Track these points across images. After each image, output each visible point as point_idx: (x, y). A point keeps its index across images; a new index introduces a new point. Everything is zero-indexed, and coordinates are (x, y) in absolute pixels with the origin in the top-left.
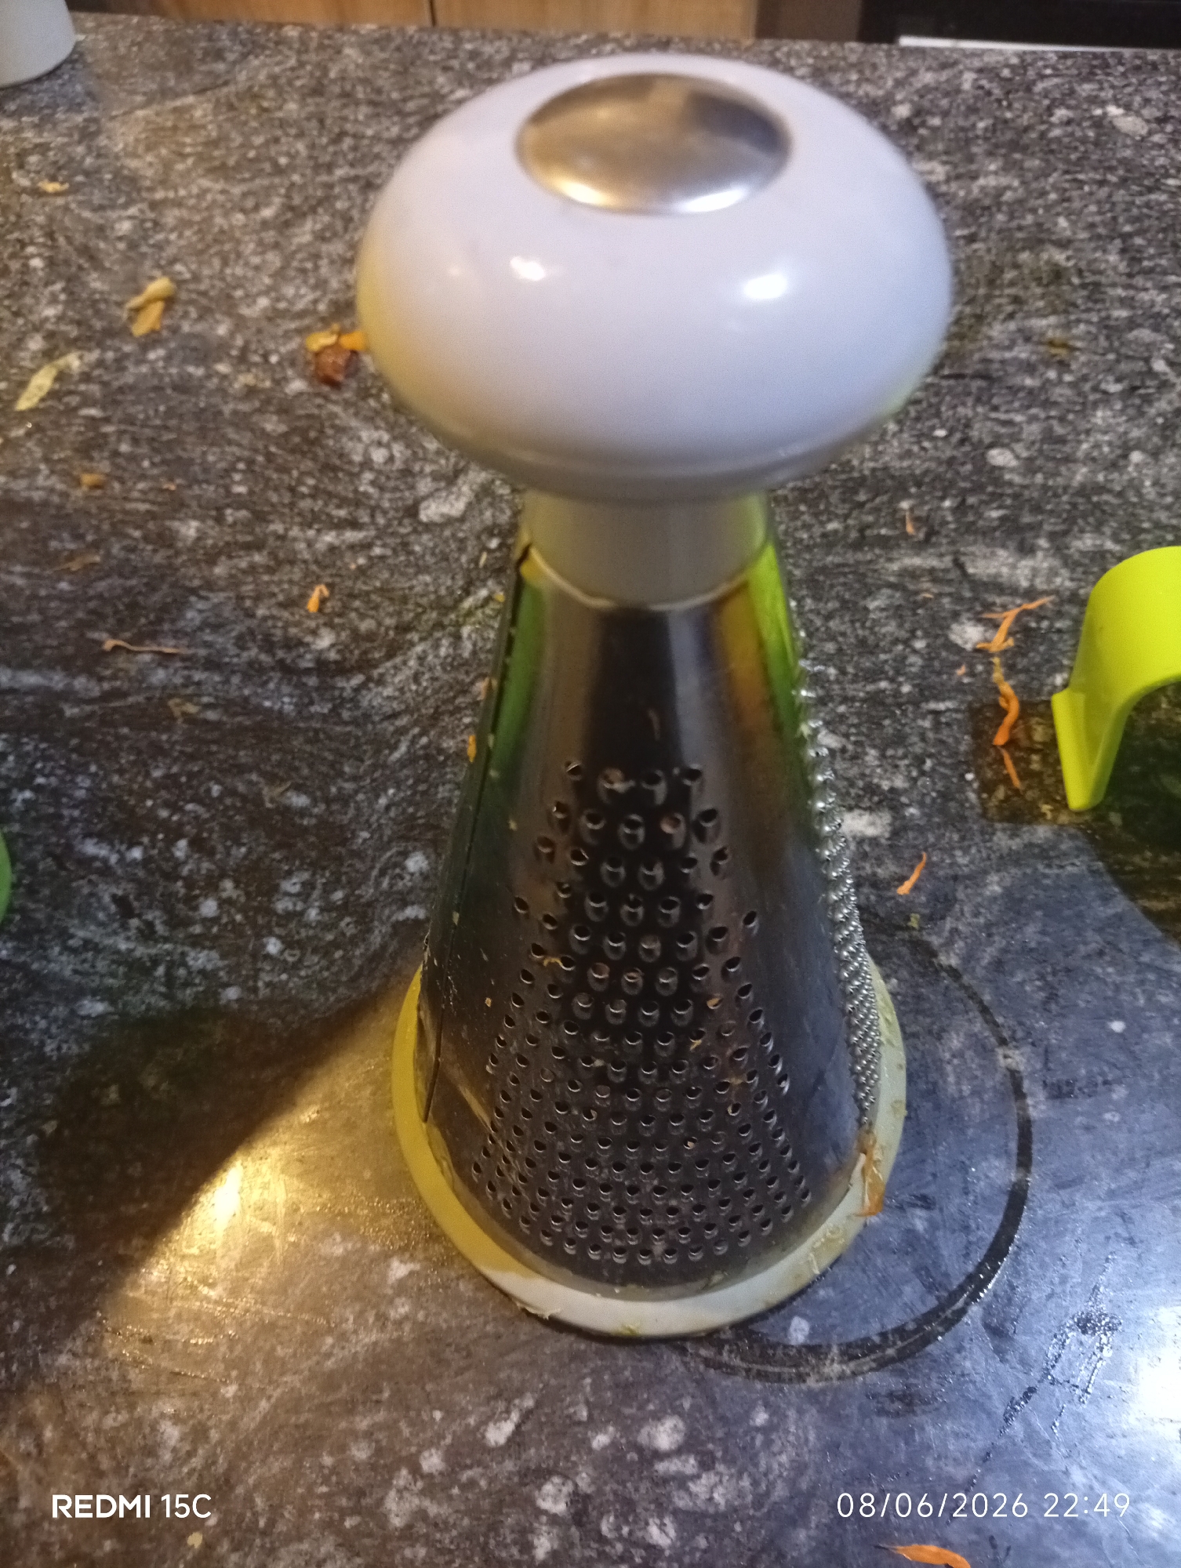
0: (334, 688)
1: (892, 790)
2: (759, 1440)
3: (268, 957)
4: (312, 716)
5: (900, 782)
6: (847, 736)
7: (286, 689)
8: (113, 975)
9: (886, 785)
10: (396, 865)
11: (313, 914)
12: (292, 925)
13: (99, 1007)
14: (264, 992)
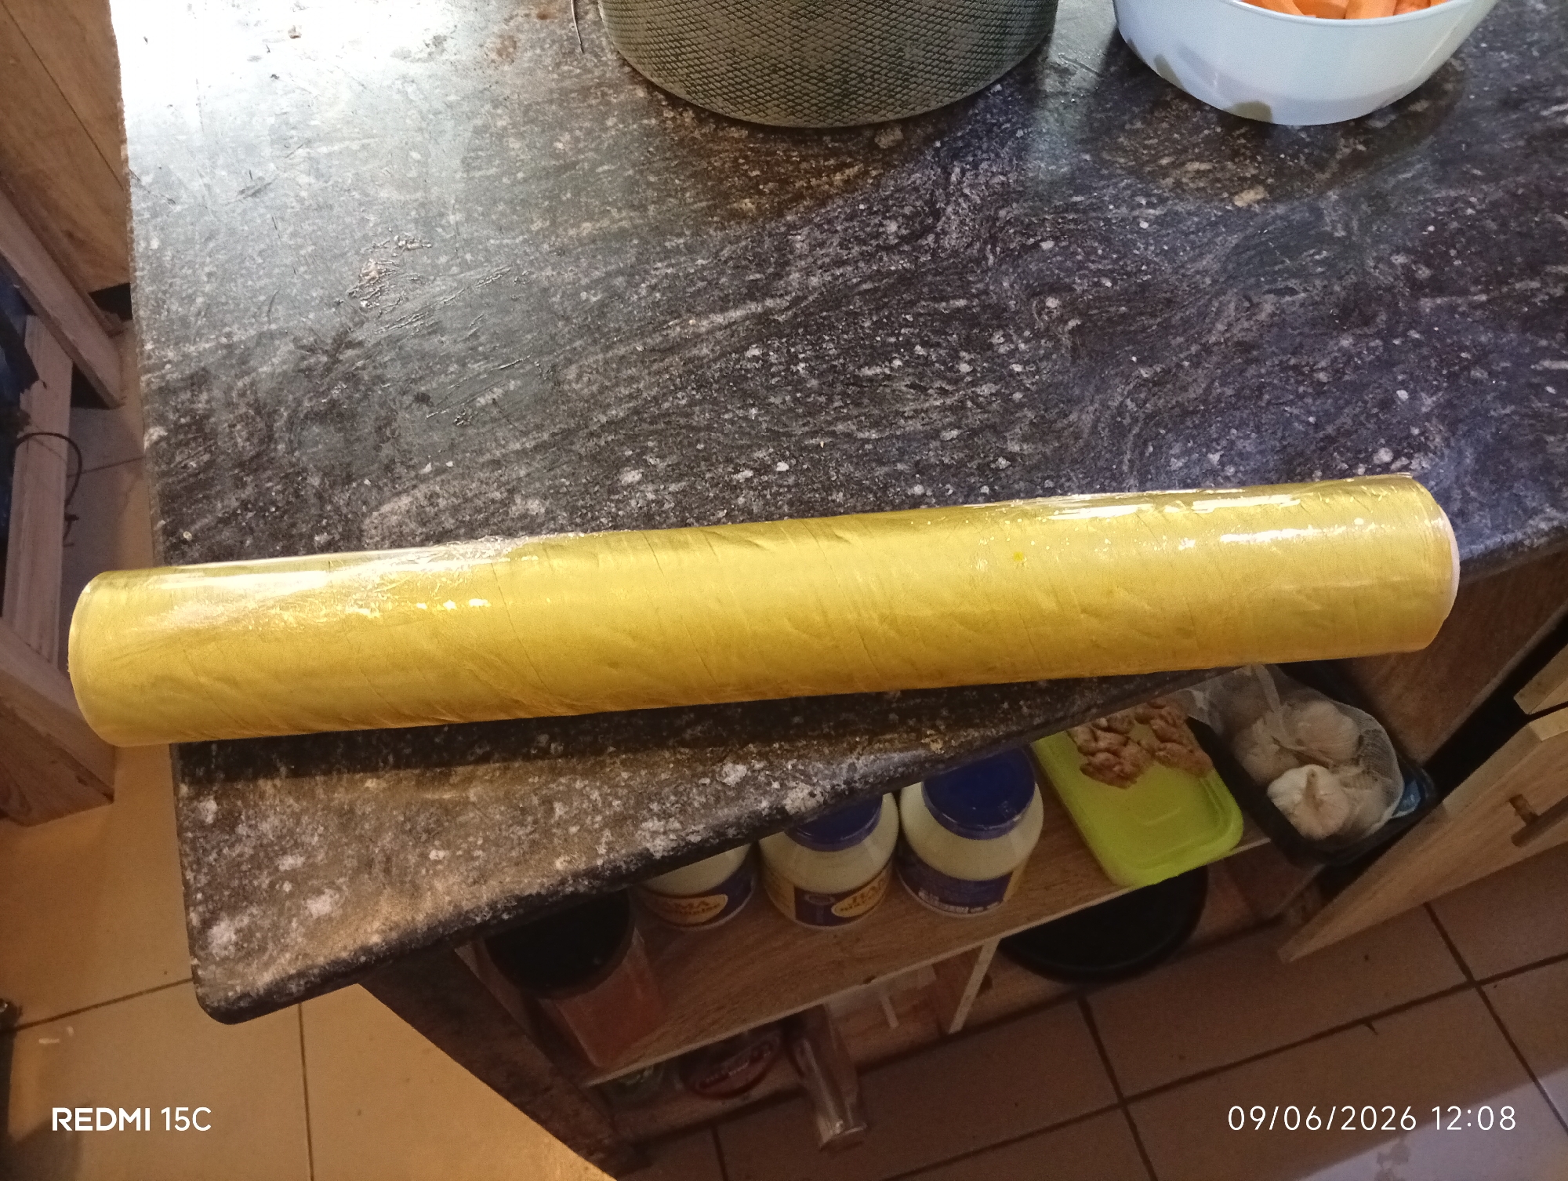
0: (922, 246)
1: (1253, 176)
2: (1422, 439)
3: (1018, 374)
4: (924, 264)
5: (1254, 172)
6: (1211, 161)
7: (896, 258)
8: (947, 417)
9: (1248, 175)
10: (1043, 309)
11: (1022, 346)
12: (1017, 355)
13: (955, 433)
14: (1033, 388)
